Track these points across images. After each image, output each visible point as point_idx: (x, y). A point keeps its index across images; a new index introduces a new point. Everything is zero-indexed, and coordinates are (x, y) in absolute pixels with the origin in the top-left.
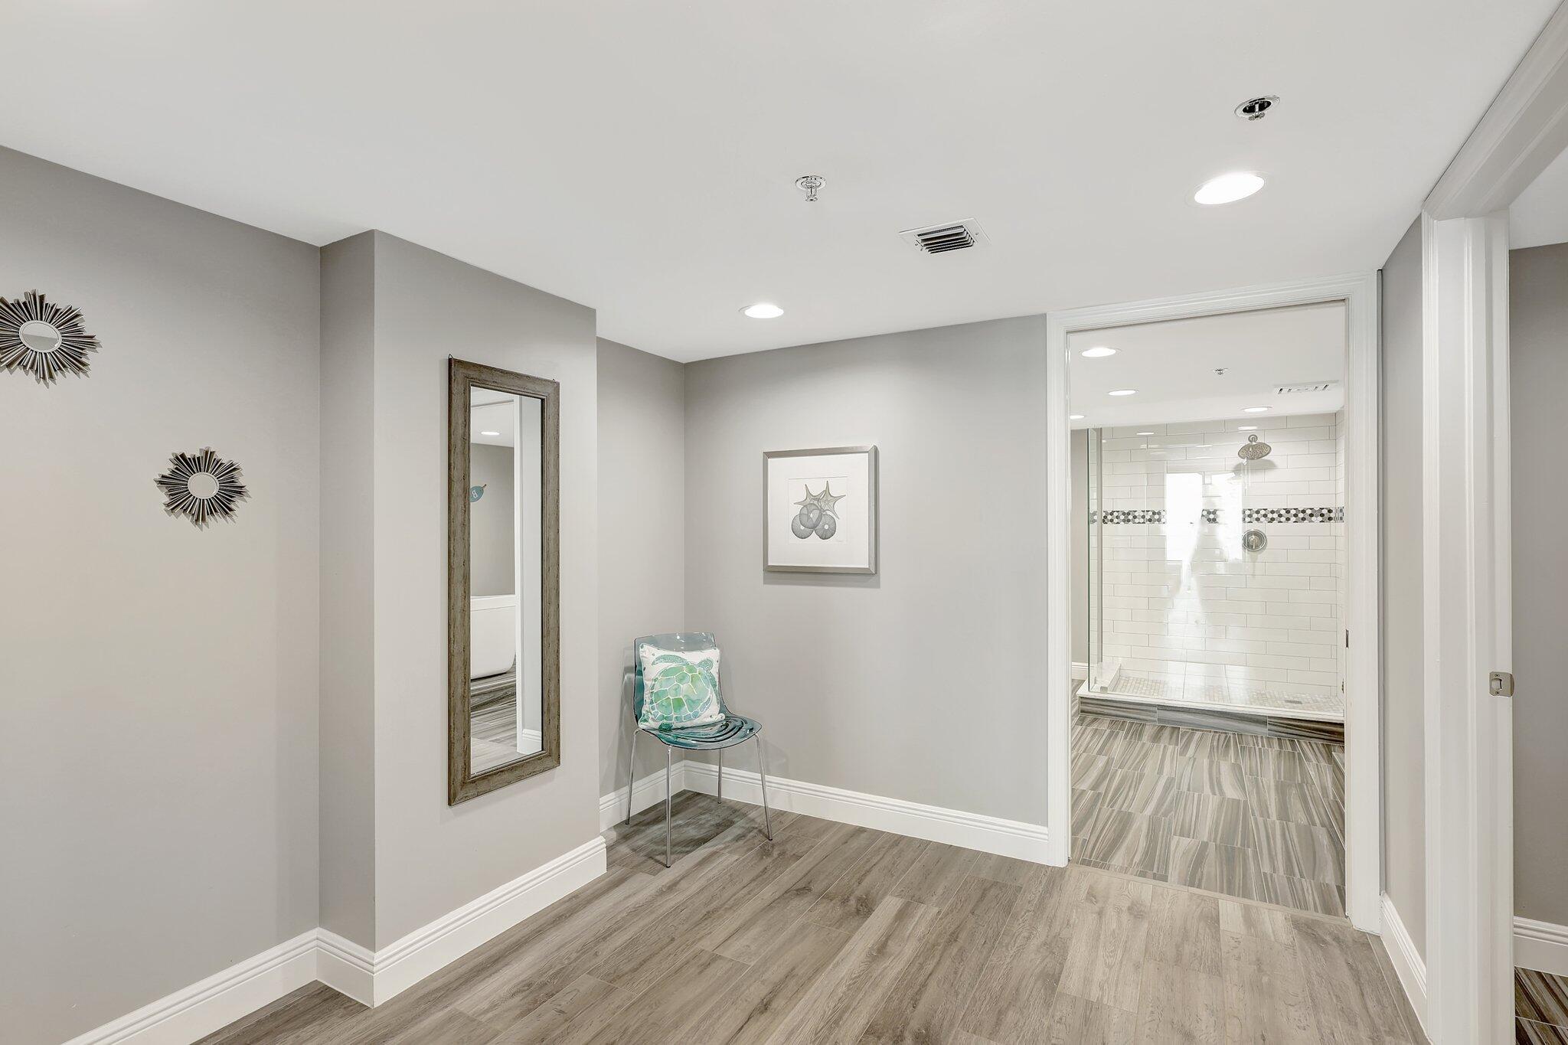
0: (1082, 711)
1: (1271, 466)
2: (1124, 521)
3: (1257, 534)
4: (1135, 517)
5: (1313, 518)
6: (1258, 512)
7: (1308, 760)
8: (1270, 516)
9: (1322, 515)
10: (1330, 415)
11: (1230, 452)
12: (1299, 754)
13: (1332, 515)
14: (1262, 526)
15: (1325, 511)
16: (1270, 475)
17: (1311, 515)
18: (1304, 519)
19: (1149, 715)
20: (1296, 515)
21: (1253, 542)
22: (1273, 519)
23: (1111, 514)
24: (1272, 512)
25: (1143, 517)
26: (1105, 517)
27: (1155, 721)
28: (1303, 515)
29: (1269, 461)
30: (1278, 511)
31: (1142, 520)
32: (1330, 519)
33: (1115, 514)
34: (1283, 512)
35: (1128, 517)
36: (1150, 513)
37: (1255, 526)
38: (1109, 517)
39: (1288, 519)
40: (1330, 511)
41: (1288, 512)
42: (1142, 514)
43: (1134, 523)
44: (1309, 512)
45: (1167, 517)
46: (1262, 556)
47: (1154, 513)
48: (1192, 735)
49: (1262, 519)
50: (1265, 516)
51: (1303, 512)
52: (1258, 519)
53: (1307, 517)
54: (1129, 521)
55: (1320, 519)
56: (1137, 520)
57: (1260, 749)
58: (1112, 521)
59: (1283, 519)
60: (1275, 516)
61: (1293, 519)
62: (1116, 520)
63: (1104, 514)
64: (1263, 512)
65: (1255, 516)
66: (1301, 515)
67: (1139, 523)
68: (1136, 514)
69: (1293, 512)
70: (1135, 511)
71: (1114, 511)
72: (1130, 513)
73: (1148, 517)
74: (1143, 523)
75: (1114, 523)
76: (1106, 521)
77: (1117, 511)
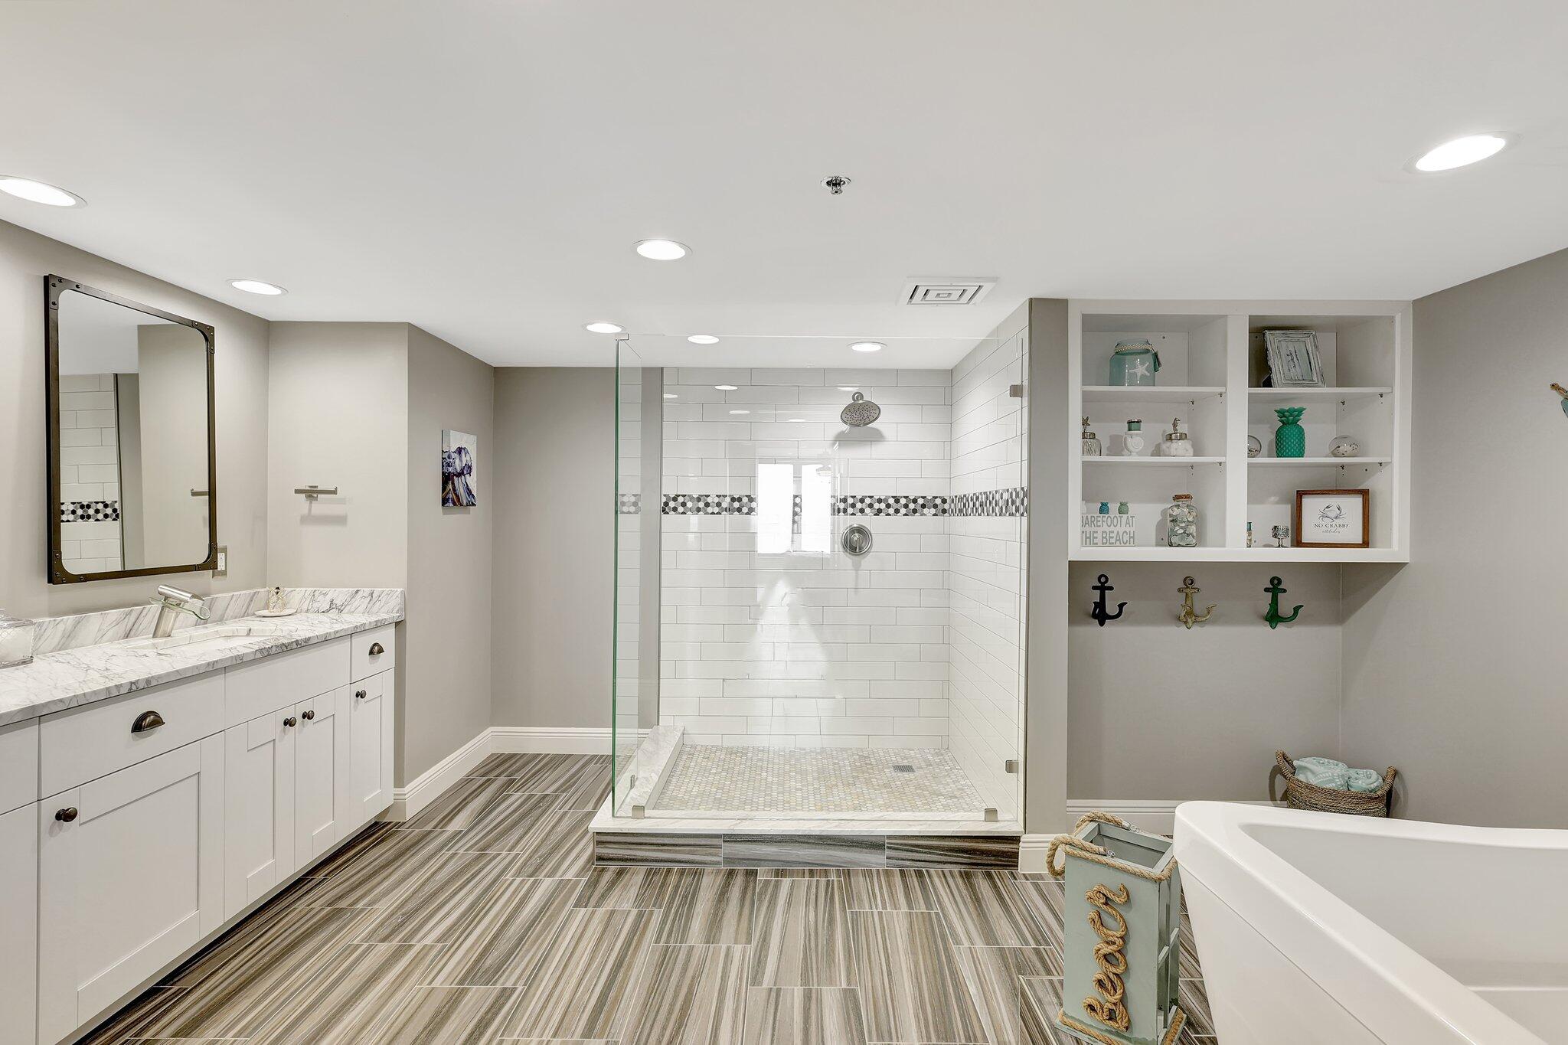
0: (600, 859)
1: (878, 437)
3: (860, 530)
4: (707, 505)
5: (926, 511)
6: (862, 501)
7: (958, 942)
8: (876, 506)
9: (935, 506)
10: (945, 371)
11: (829, 418)
12: (937, 914)
13: (946, 506)
14: (867, 521)
15: (938, 501)
16: (877, 450)
17: (923, 506)
18: (915, 511)
19: (711, 854)
20: (906, 506)
21: (855, 543)
22: (879, 511)
23: (675, 499)
24: (880, 501)
25: (719, 505)
26: (666, 504)
27: (718, 863)
28: (914, 506)
29: (877, 430)
30: (886, 500)
31: (716, 510)
32: (944, 511)
33: (681, 499)
34: (891, 501)
35: (702, 505)
36: (728, 499)
37: (858, 520)
38: (672, 504)
39: (897, 511)
40: (944, 501)
41: (897, 501)
42: (717, 500)
43: (706, 513)
44: (921, 501)
45: (760, 505)
46: (868, 561)
47: (733, 500)
48: (777, 886)
49: (867, 510)
50: (871, 506)
51: (915, 501)
52: (862, 511)
53: (919, 508)
55: (933, 511)
56: (710, 510)
57: (880, 913)
58: (675, 509)
59: (891, 511)
60: (883, 506)
61: (903, 511)
62: (681, 509)
63: (664, 499)
64: (868, 501)
65: (859, 505)
66: (912, 506)
67: (713, 513)
68: (709, 500)
69: (903, 501)
70: (708, 496)
71: (679, 496)
72: (702, 499)
73: (725, 505)
74: (718, 513)
75: (679, 513)
76: (667, 510)
77: (684, 496)
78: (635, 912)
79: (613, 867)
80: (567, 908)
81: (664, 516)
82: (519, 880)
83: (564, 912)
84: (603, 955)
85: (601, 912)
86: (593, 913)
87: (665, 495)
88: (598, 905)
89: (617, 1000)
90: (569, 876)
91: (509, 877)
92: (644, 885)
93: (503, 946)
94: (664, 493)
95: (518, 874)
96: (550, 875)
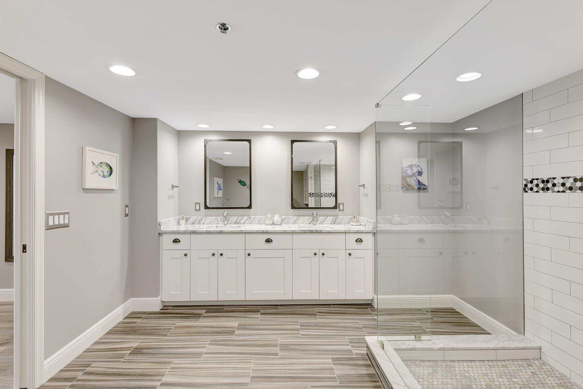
2: (543, 189)
4: (554, 185)
23: (531, 182)
25: (563, 185)
26: (526, 186)
31: (561, 189)
33: (535, 182)
36: (571, 180)
38: (530, 186)
42: (562, 181)
43: (554, 192)
54: (548, 189)
56: (556, 189)
58: (531, 189)
63: (525, 183)
67: (559, 192)
68: (556, 181)
70: (554, 178)
71: (534, 179)
72: (550, 180)
73: (568, 185)
74: (563, 192)
75: (534, 192)
76: (526, 190)
77: (537, 179)
78: (335, 376)
79: (369, 362)
80: (330, 356)
81: (525, 194)
82: (347, 340)
83: (327, 356)
84: (298, 372)
85: (332, 366)
86: (331, 364)
87: (525, 180)
88: (334, 364)
89: (272, 381)
90: (354, 352)
91: (347, 337)
92: (357, 375)
93: (302, 348)
94: (524, 178)
95: (349, 339)
96: (352, 347)
